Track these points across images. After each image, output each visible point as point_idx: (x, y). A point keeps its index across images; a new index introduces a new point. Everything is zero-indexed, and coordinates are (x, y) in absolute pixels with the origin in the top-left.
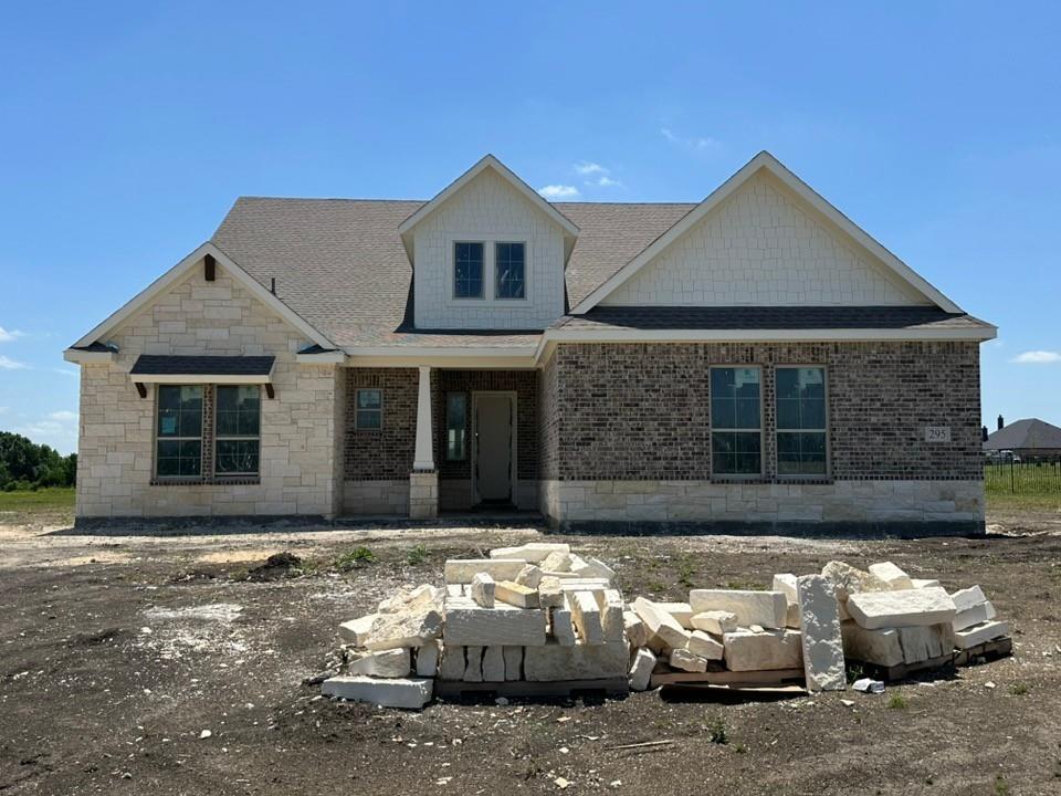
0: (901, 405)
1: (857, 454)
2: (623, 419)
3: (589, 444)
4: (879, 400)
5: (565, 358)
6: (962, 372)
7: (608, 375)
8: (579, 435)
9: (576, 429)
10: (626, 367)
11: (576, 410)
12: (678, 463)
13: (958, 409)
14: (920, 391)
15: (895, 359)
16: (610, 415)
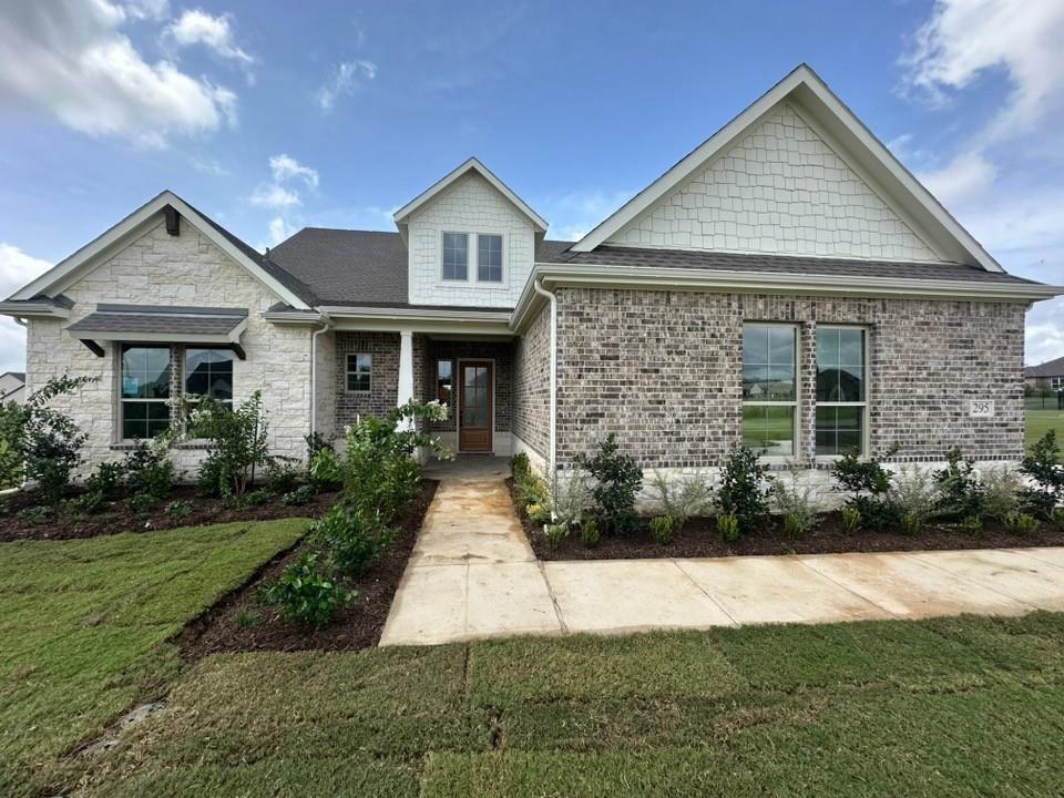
0: (947, 375)
1: (902, 431)
2: (639, 389)
3: (596, 422)
4: (926, 368)
5: (567, 307)
6: (1008, 337)
7: (621, 332)
8: (583, 410)
9: (580, 402)
10: (643, 322)
11: (580, 376)
12: (705, 445)
13: (1003, 380)
14: (967, 358)
15: (943, 321)
16: (623, 383)
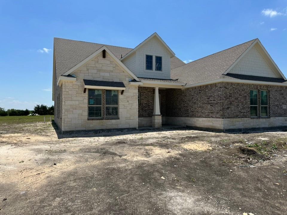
0: (280, 100)
1: (273, 111)
2: (235, 103)
3: (228, 109)
4: (277, 99)
5: (224, 86)
7: (232, 91)
8: (227, 107)
9: (226, 105)
10: (235, 89)
11: (226, 100)
12: (245, 114)
14: (282, 97)
15: (279, 90)
16: (233, 101)
